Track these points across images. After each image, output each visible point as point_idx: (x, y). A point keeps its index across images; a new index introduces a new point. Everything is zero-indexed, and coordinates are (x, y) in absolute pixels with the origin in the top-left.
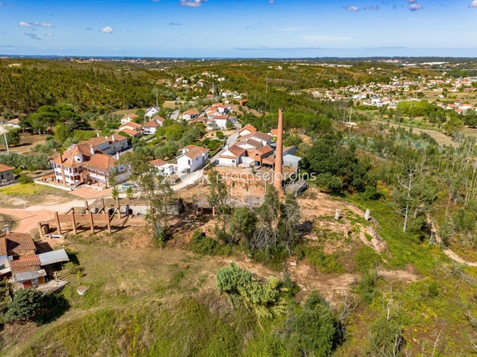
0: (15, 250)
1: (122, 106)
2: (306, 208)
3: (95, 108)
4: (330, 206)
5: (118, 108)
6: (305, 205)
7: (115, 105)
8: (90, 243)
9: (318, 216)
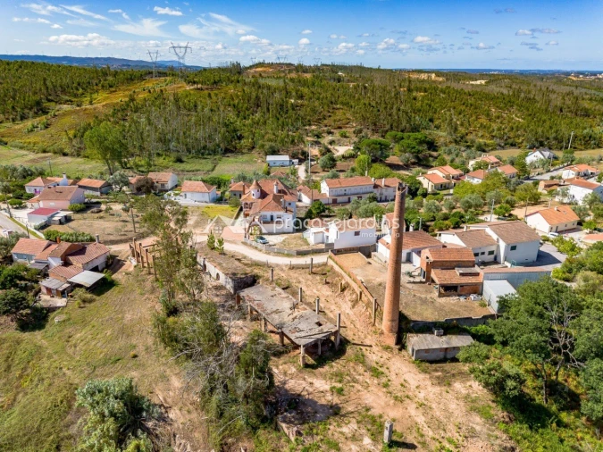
0: (71, 258)
1: (522, 142)
2: (386, 386)
3: (473, 142)
4: (438, 413)
5: (513, 145)
6: (396, 382)
7: (510, 141)
8: (138, 281)
9: (375, 412)
